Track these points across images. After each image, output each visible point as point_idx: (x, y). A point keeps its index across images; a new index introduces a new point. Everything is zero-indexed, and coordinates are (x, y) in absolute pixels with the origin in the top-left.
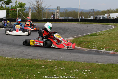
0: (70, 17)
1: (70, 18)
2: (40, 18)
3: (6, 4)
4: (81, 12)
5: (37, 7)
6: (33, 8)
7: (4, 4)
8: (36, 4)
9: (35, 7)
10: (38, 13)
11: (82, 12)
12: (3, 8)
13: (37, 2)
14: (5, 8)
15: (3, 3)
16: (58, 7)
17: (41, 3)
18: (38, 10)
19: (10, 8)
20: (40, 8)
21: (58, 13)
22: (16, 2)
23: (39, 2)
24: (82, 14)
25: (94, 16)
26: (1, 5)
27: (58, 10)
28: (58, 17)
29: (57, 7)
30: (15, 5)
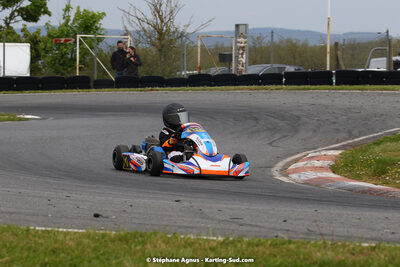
0: (290, 64)
1: (290, 69)
2: (171, 72)
3: (24, 19)
4: (336, 44)
5: (154, 27)
6: (138, 32)
7: (19, 18)
8: (150, 17)
9: (146, 26)
10: (160, 50)
11: (341, 42)
12: (14, 33)
13: (155, 6)
14: (22, 34)
15: (12, 16)
16: (241, 27)
17: (171, 12)
18: (159, 39)
19: (44, 34)
20: (168, 31)
21: (243, 48)
22: (68, 9)
23: (163, 8)
24: (339, 52)
25: (389, 59)
26: (7, 24)
27: (241, 40)
28: (242, 65)
29: (237, 26)
30: (63, 21)
